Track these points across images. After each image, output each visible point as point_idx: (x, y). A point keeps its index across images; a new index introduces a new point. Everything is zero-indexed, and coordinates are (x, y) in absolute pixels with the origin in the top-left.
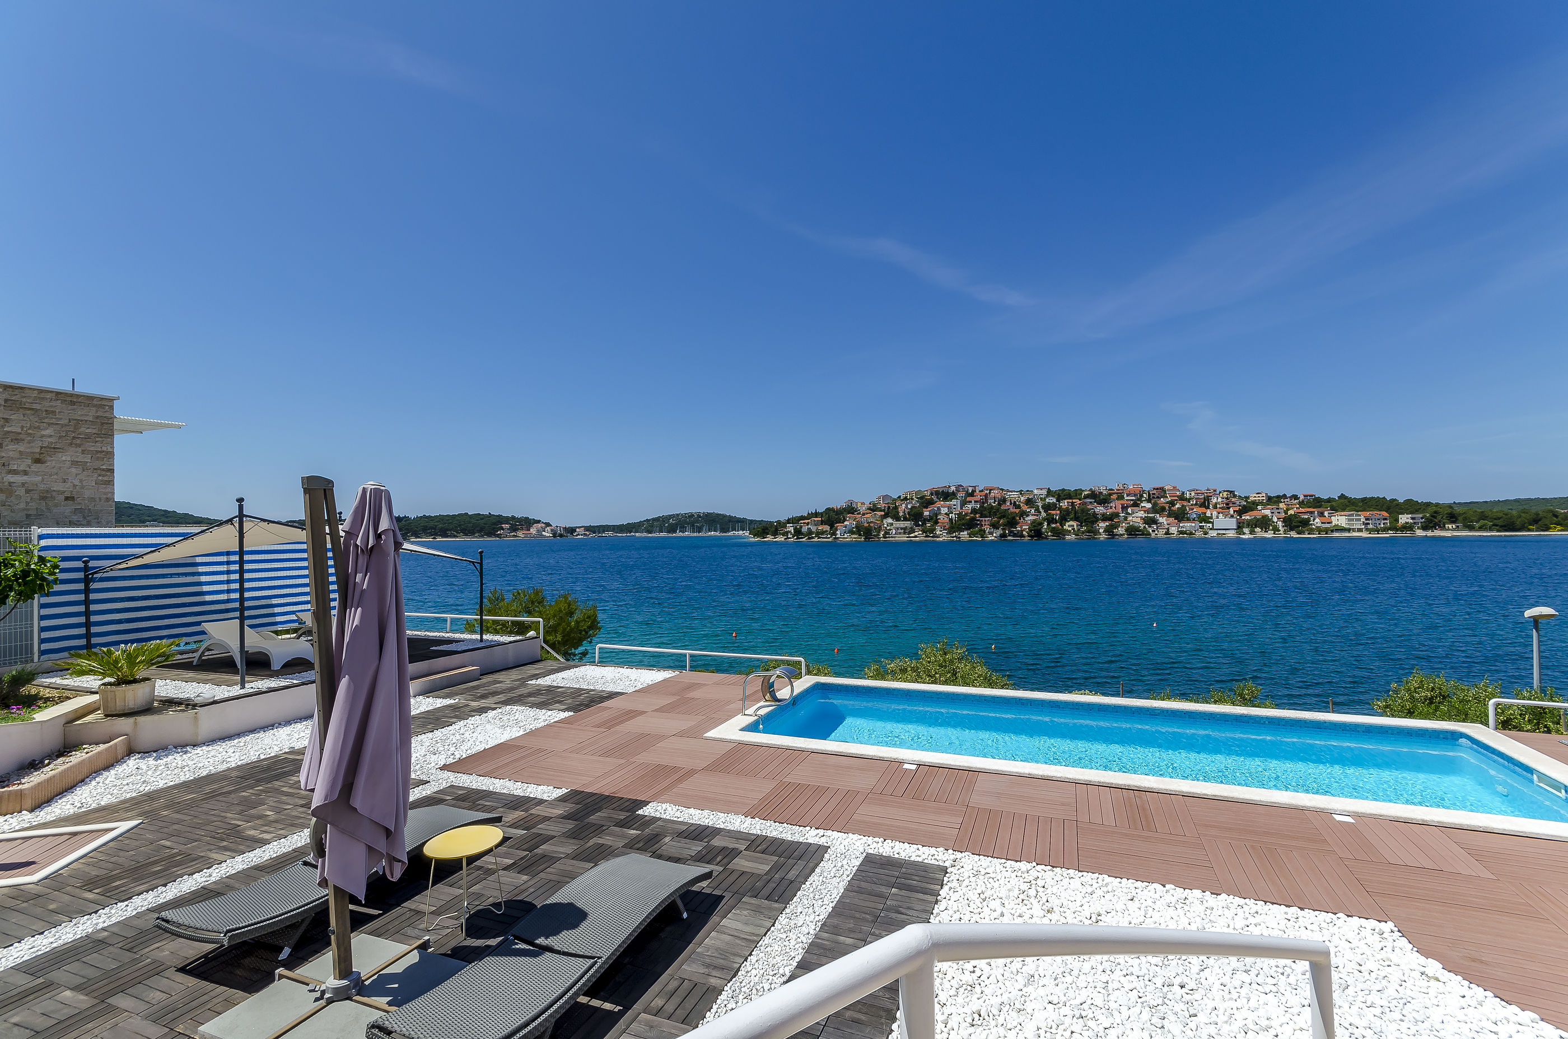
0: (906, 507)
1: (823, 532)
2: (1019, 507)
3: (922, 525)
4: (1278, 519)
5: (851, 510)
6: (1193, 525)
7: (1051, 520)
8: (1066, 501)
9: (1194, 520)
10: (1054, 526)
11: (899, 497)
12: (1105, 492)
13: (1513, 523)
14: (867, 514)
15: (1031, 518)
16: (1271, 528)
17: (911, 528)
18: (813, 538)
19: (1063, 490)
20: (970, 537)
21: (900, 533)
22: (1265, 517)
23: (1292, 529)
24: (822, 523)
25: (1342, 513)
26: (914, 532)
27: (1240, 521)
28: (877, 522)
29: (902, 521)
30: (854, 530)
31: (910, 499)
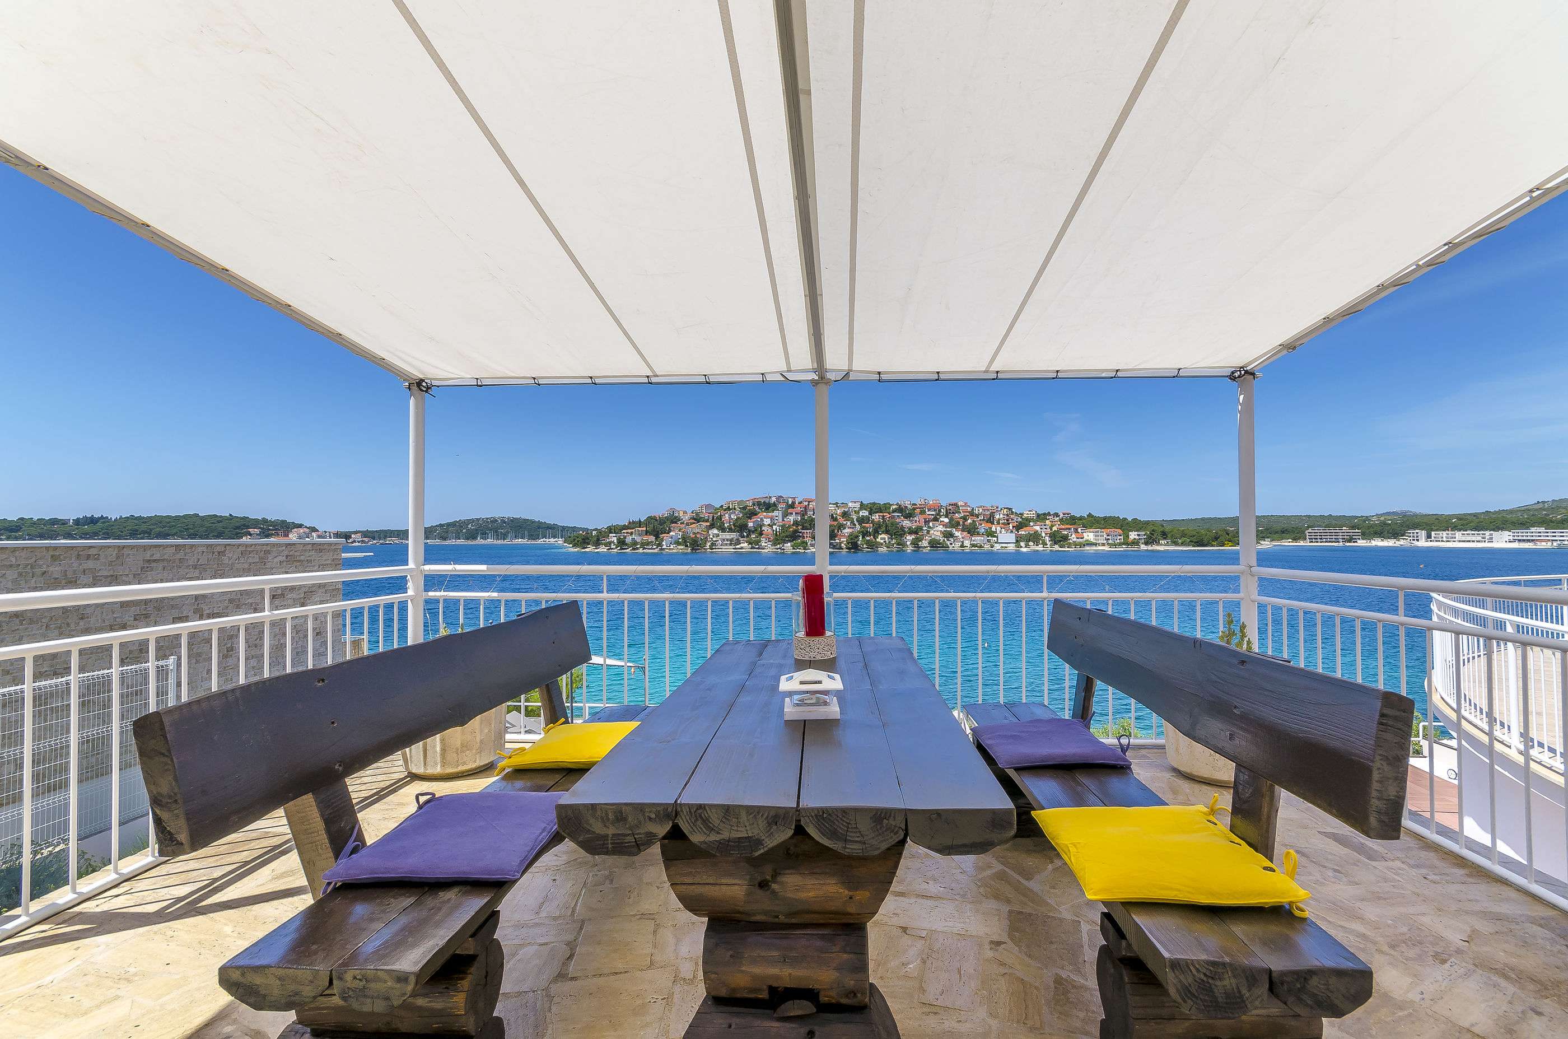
0: (730, 517)
1: (648, 544)
2: (836, 520)
3: (747, 536)
4: (1046, 534)
5: (674, 519)
6: (982, 538)
7: (865, 534)
8: (877, 515)
9: (983, 534)
10: (868, 538)
11: (722, 506)
12: (909, 507)
13: (1202, 540)
14: (692, 524)
15: (847, 531)
16: (1041, 542)
17: (737, 539)
18: (637, 549)
19: (874, 504)
20: (794, 549)
21: (726, 544)
22: (1036, 532)
23: (1056, 543)
24: (647, 533)
25: (1091, 530)
26: (740, 544)
27: (1017, 536)
28: (704, 533)
29: (728, 532)
30: (680, 540)
31: (731, 509)
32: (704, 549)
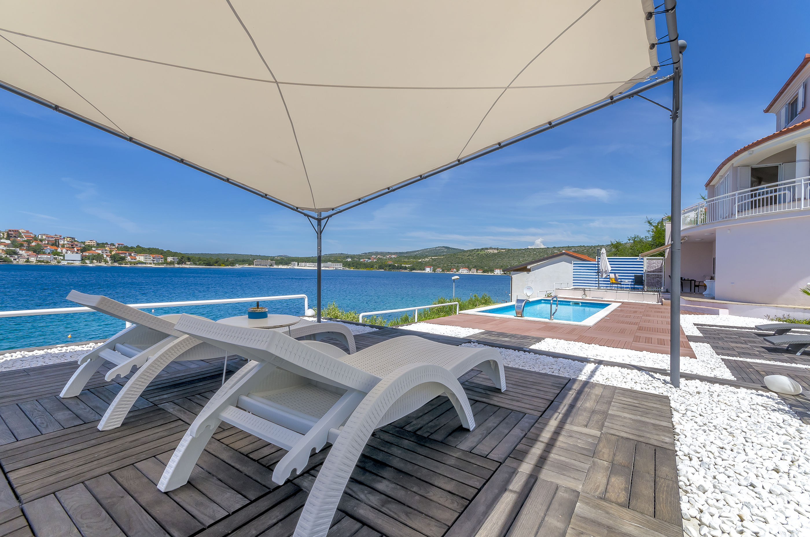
4: (107, 256)
9: (49, 253)
13: (209, 263)
16: (103, 261)
22: (99, 254)
23: (115, 262)
25: (141, 255)
27: (82, 256)
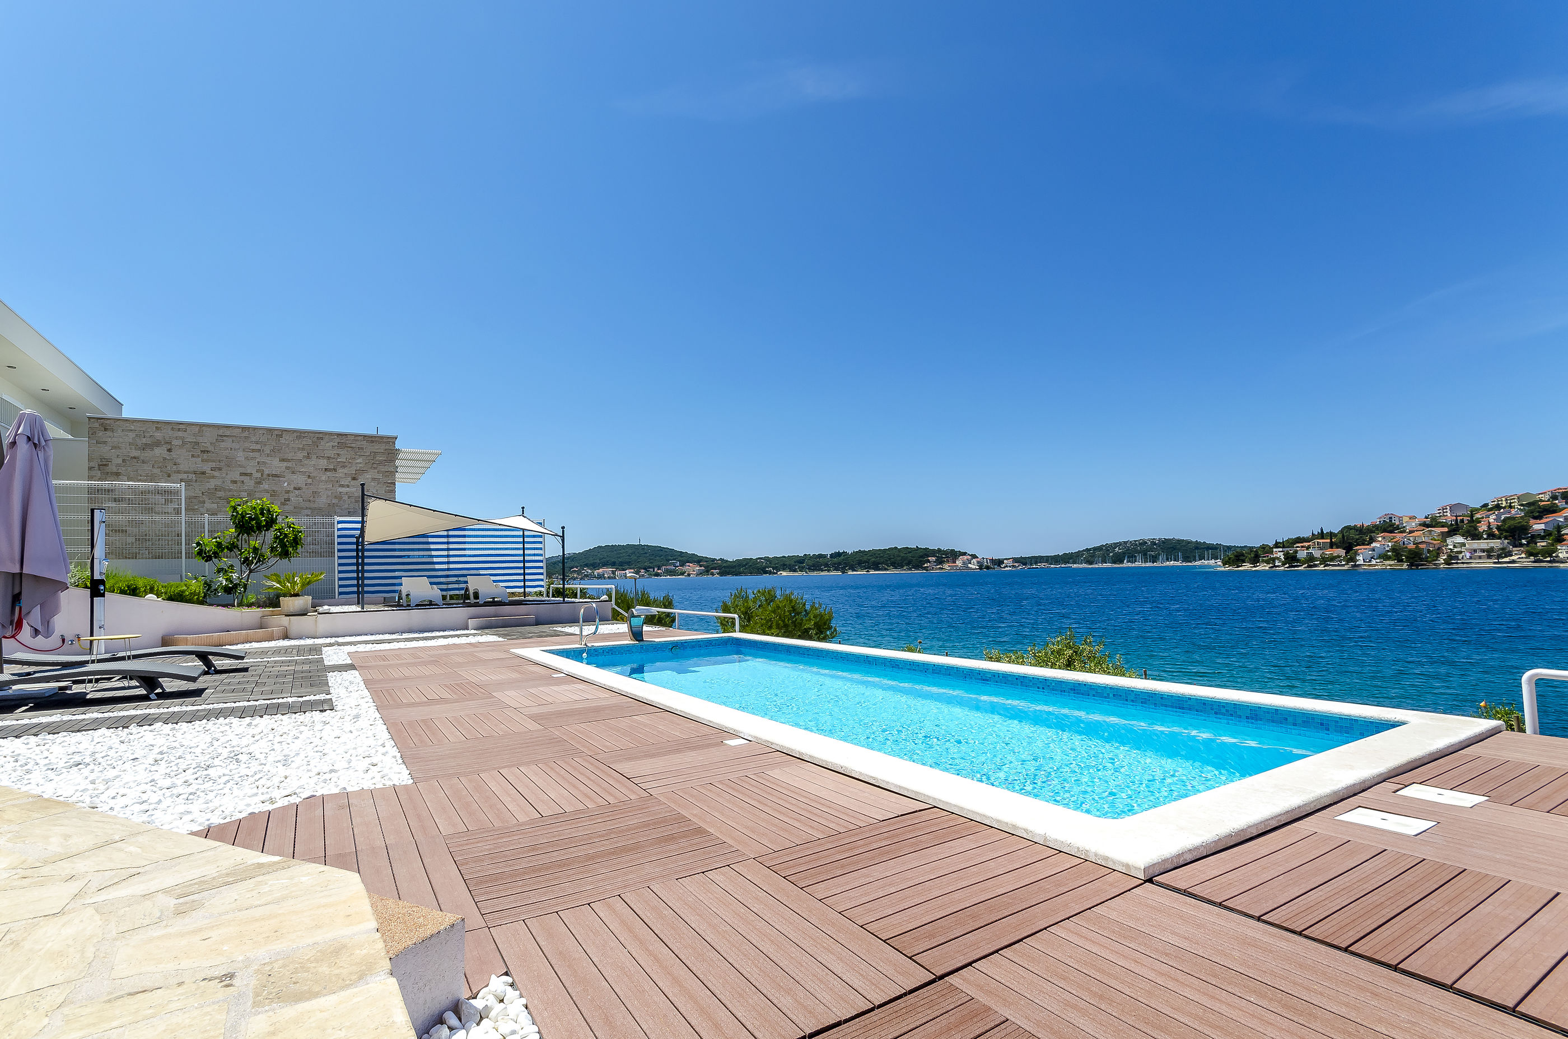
0: (1495, 518)
1: (1333, 558)
3: (1527, 545)
5: (1389, 527)
11: (1485, 505)
14: (1417, 531)
17: (1504, 550)
18: (1316, 566)
21: (1480, 557)
24: (1332, 545)
26: (1512, 555)
28: (1435, 542)
29: (1485, 539)
30: (1390, 553)
31: (1504, 508)
32: (1435, 564)
